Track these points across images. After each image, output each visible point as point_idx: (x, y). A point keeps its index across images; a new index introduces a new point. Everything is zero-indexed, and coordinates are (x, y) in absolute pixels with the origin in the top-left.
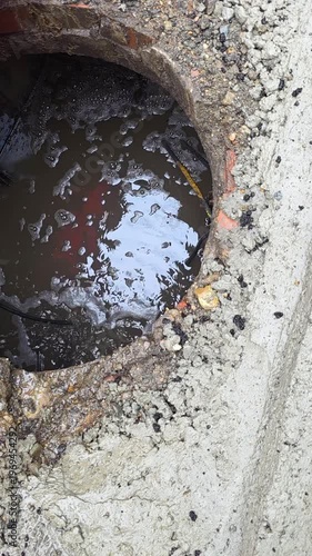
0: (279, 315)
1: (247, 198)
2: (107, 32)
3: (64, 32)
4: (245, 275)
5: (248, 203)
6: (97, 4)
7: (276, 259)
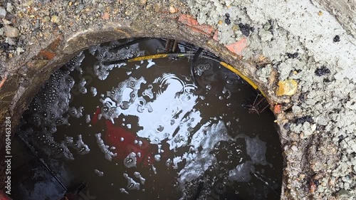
0: (337, 39)
1: (228, 21)
2: (31, 72)
3: (12, 107)
4: (288, 51)
5: (232, 23)
6: (6, 71)
7: (291, 21)
